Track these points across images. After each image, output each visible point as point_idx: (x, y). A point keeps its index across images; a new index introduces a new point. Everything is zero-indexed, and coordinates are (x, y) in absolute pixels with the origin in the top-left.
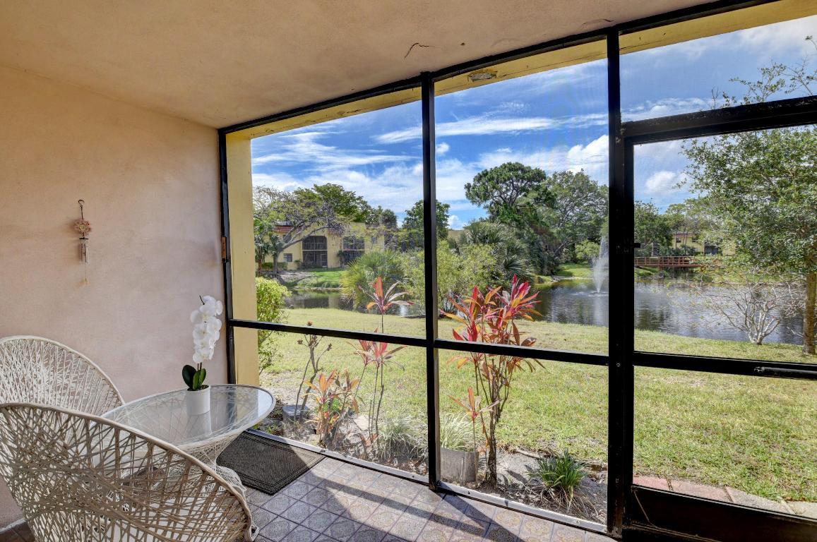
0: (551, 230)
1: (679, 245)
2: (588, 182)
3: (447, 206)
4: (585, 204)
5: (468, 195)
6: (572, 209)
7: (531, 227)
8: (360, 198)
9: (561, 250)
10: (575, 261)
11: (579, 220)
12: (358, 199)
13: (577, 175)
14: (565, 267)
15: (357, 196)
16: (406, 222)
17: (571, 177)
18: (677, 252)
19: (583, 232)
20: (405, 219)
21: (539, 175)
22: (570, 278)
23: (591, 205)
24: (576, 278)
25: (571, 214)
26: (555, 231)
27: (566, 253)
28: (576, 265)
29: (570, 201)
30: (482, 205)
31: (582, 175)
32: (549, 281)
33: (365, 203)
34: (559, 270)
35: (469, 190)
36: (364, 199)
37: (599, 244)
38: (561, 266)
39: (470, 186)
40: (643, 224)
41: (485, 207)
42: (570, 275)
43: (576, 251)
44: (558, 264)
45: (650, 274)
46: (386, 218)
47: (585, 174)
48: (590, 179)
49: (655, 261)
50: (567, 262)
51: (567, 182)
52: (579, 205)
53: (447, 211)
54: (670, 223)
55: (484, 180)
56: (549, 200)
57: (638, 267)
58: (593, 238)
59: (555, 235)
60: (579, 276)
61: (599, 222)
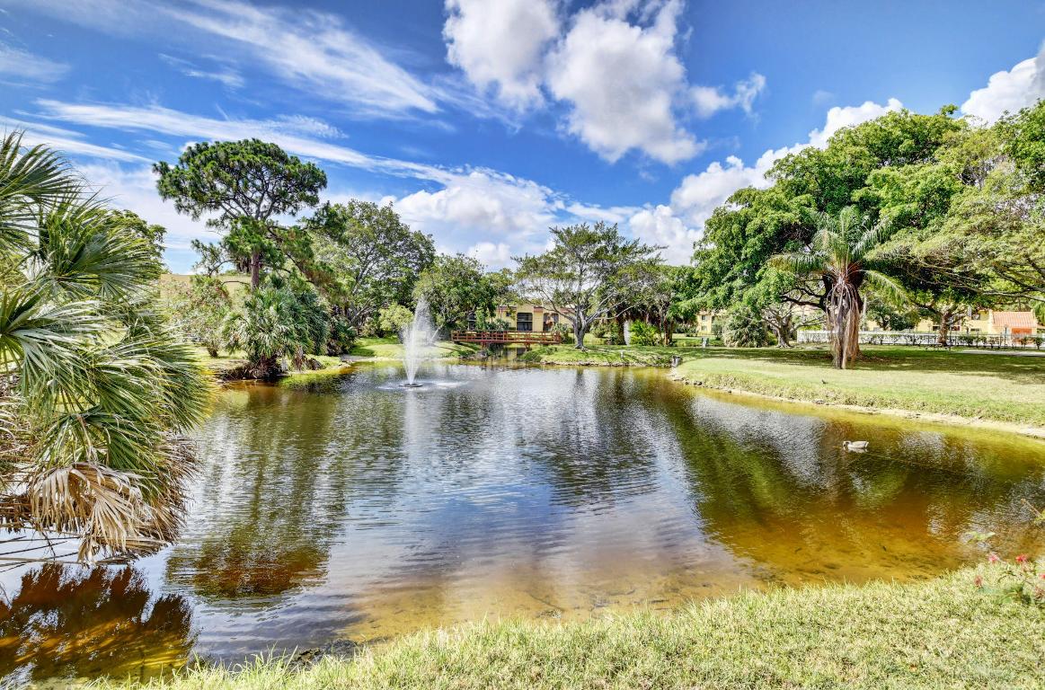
0: (339, 280)
1: (494, 318)
4: (395, 256)
6: (376, 259)
9: (360, 317)
10: (381, 334)
11: (387, 274)
13: (382, 212)
14: (364, 342)
18: (492, 328)
19: (390, 292)
22: (370, 360)
23: (401, 257)
24: (379, 359)
25: (375, 267)
26: (344, 282)
27: (368, 323)
28: (380, 340)
29: (373, 249)
31: (391, 213)
32: (333, 366)
34: (354, 346)
37: (413, 310)
38: (358, 341)
40: (466, 285)
42: (371, 354)
43: (381, 318)
44: (354, 336)
45: (473, 353)
50: (368, 336)
52: (386, 255)
57: (458, 343)
58: (405, 300)
59: (346, 288)
60: (384, 356)
61: (412, 280)
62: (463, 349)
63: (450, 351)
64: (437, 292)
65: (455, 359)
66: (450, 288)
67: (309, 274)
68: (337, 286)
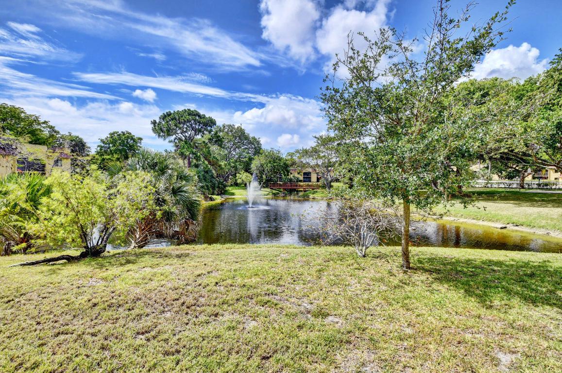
0: (221, 163)
1: (292, 175)
2: (244, 133)
3: (141, 139)
4: (243, 148)
5: (154, 130)
6: (235, 150)
7: (206, 160)
8: (45, 122)
9: (228, 177)
10: (236, 184)
11: (239, 157)
12: (44, 123)
13: (238, 127)
14: (230, 189)
15: (42, 120)
16: (99, 148)
17: (234, 128)
18: (291, 180)
19: (241, 166)
20: (98, 146)
21: (212, 122)
22: (233, 197)
23: (246, 148)
24: (237, 196)
25: (234, 153)
26: (223, 164)
27: (231, 179)
28: (237, 187)
29: (233, 145)
30: (167, 140)
31: (241, 129)
32: (218, 199)
33: (52, 127)
34: (226, 191)
35: (155, 126)
36: (50, 124)
37: (252, 174)
38: (227, 188)
39: (156, 123)
40: (275, 162)
41: (170, 142)
42: (233, 194)
43: (237, 178)
44: (225, 186)
45: (278, 193)
46: (73, 143)
47: (243, 128)
48: (246, 132)
49: (280, 185)
50: (231, 185)
51: (231, 131)
52: (239, 147)
53: (140, 143)
54: (289, 163)
55: (168, 119)
56: (218, 141)
57: (272, 189)
58: (247, 170)
59: (223, 166)
60: (239, 195)
61: (251, 159)
62: (274, 191)
63: (268, 193)
64: (262, 166)
65: (270, 196)
66: (267, 164)
67: (209, 162)
68: (220, 166)
